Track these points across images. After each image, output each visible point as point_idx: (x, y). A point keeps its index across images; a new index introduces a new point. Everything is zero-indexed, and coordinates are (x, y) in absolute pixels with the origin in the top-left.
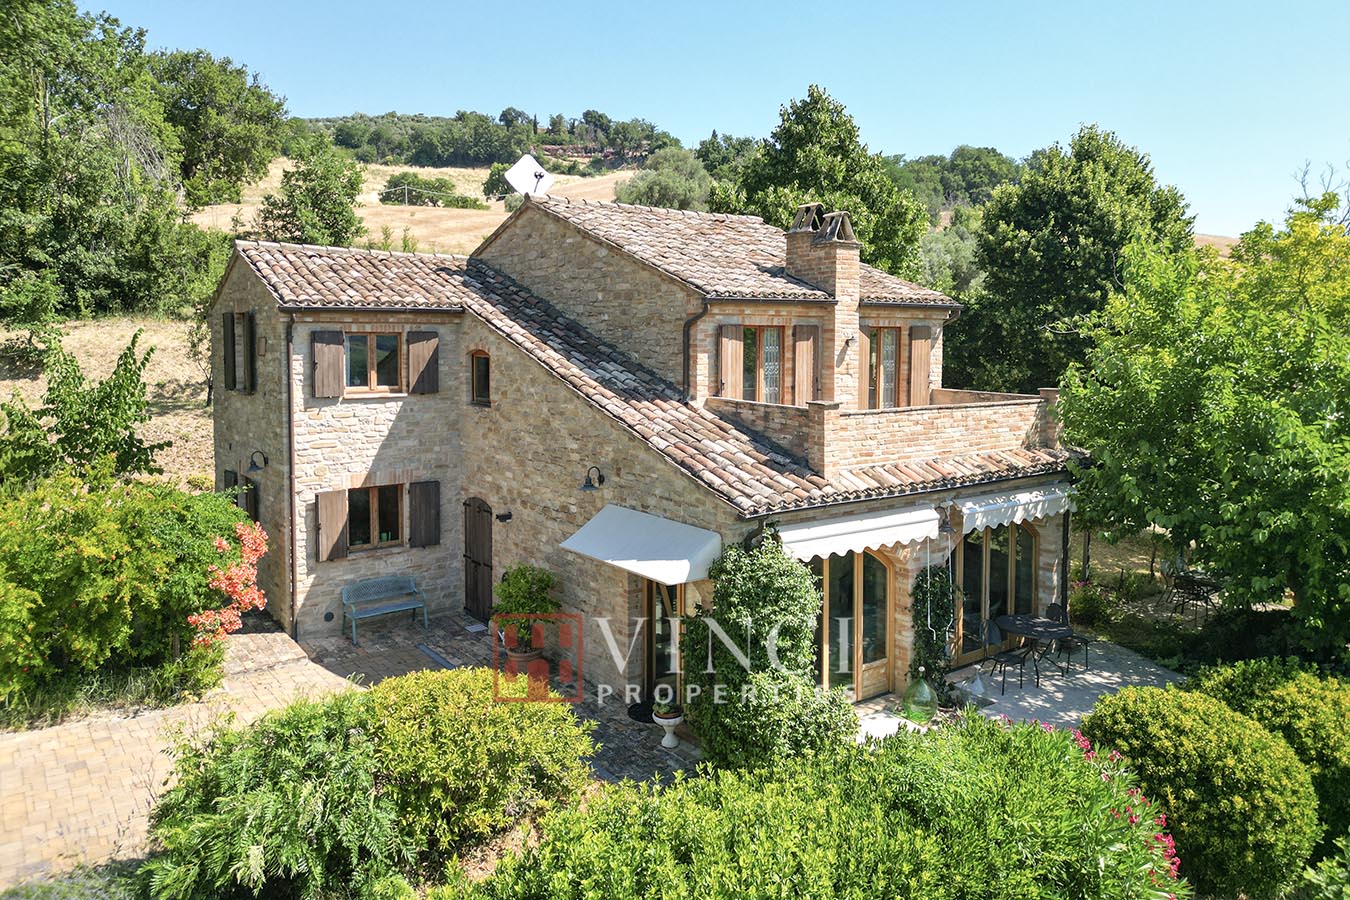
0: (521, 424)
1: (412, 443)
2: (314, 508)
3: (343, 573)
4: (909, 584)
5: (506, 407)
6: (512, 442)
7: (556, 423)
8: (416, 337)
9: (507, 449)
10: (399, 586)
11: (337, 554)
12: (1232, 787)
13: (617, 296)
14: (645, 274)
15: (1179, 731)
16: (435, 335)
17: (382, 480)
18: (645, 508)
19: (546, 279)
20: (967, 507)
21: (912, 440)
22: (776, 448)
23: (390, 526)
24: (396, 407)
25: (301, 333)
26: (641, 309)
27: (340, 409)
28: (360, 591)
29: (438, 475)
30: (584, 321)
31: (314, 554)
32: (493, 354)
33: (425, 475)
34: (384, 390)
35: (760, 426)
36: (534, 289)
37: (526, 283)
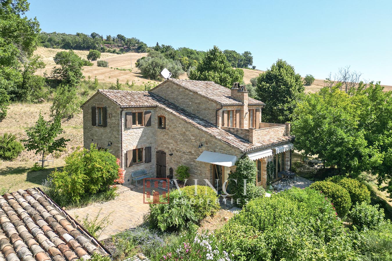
0: (176, 133)
1: (145, 138)
2: (126, 154)
3: (132, 170)
4: (266, 165)
5: (171, 129)
6: (173, 137)
7: (187, 133)
8: (146, 113)
9: (171, 139)
10: (143, 173)
11: (131, 165)
12: (338, 197)
13: (196, 103)
14: (204, 99)
15: (328, 188)
16: (150, 112)
17: (139, 147)
18: (215, 151)
19: (173, 98)
20: (277, 148)
21: (265, 135)
22: (240, 138)
23: (140, 159)
24: (142, 129)
25: (124, 113)
26: (203, 106)
27: (131, 130)
28: (135, 173)
29: (150, 145)
30: (186, 109)
31: (126, 166)
32: (167, 117)
33: (148, 145)
34: (139, 126)
35: (235, 133)
36: (169, 100)
37: (167, 99)
